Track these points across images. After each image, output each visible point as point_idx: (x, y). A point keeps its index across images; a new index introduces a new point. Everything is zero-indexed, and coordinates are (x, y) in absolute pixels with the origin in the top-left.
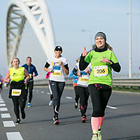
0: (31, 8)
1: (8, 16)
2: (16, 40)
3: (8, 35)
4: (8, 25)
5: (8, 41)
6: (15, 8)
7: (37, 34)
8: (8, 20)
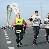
0: (13, 6)
1: (7, 8)
2: (9, 15)
3: (7, 14)
4: (7, 11)
5: (7, 15)
6: (9, 6)
7: (15, 12)
8: (7, 10)
